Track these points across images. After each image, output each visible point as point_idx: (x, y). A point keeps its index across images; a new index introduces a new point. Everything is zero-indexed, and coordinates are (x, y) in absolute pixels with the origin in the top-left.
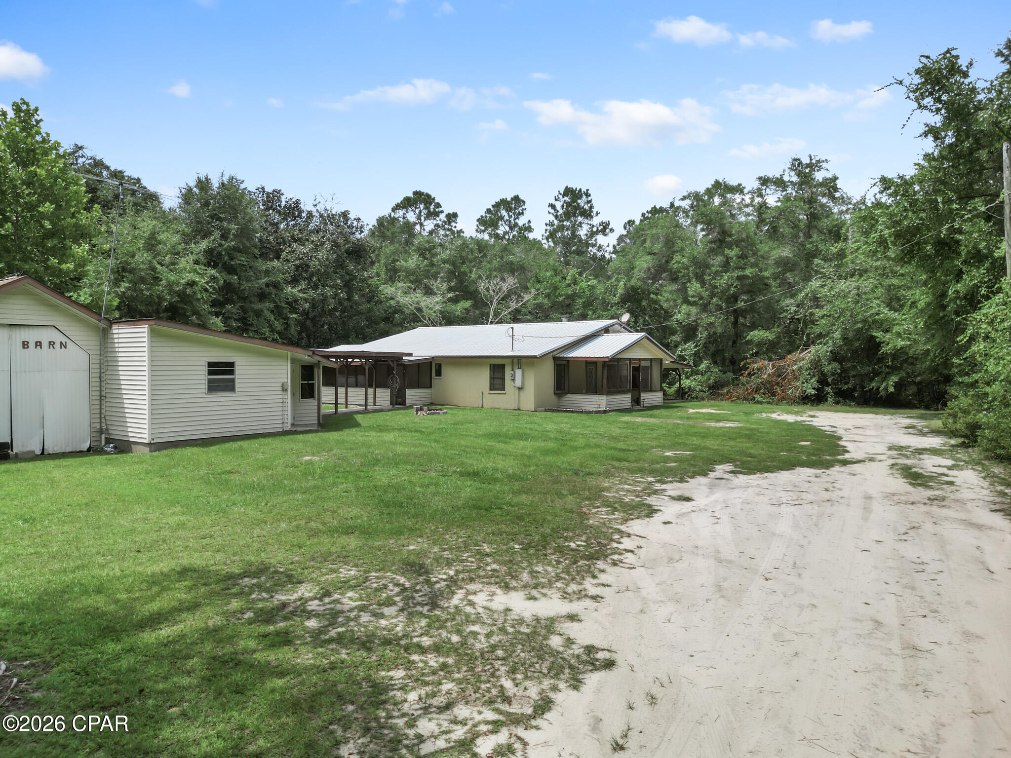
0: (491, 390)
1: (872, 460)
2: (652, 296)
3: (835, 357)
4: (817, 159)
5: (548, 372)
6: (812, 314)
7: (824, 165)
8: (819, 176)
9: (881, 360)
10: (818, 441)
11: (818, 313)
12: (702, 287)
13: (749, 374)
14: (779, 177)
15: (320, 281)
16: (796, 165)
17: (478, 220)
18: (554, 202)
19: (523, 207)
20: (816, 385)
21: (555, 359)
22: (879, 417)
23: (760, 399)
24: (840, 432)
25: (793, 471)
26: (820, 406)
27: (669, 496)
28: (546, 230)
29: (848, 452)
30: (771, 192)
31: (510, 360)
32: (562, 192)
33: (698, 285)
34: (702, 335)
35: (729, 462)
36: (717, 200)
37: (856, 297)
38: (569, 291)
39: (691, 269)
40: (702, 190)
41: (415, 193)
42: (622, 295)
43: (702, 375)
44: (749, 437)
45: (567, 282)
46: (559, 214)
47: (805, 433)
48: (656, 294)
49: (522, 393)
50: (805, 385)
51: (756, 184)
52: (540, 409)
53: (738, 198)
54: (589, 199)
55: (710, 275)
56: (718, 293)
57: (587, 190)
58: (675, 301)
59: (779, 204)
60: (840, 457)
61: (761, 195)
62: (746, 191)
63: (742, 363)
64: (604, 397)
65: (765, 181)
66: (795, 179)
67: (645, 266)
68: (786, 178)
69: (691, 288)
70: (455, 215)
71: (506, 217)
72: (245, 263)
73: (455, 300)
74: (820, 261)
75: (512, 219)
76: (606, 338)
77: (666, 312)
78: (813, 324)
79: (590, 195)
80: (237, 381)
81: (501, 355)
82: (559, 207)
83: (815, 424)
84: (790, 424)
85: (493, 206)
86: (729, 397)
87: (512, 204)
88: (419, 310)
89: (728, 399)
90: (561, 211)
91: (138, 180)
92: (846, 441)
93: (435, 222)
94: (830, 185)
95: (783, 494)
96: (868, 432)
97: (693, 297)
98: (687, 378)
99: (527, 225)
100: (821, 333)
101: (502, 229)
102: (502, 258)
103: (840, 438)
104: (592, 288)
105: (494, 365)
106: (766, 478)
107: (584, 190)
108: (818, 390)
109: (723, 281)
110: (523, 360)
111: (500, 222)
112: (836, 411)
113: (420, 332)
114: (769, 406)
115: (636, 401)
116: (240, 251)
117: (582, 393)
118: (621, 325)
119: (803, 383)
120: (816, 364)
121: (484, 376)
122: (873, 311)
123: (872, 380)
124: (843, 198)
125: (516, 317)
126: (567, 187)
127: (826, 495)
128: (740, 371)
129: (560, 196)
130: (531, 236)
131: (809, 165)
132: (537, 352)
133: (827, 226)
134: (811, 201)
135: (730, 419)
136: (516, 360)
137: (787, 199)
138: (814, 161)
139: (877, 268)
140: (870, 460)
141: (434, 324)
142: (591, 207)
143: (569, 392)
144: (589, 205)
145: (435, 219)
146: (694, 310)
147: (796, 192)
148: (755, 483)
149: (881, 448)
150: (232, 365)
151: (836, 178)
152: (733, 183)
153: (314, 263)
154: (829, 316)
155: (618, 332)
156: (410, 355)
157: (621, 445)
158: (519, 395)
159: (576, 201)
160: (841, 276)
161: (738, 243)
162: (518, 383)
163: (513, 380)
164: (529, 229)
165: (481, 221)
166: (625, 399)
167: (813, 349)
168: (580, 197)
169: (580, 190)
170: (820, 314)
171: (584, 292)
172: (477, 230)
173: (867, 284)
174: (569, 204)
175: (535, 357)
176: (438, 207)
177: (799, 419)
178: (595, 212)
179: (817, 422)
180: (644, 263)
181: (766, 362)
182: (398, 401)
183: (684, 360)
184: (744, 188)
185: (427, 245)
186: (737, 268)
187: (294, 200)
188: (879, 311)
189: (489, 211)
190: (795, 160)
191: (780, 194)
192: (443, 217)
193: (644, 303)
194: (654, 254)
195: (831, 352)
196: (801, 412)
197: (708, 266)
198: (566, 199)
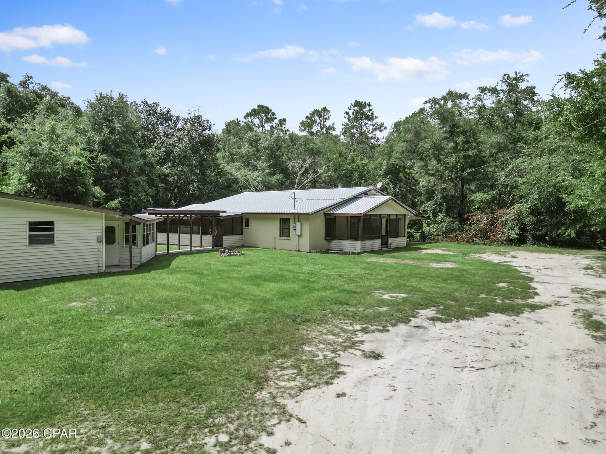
0: (281, 237)
1: (557, 304)
2: (407, 170)
3: (533, 212)
4: (521, 74)
5: (321, 224)
6: (516, 182)
7: (526, 78)
8: (522, 86)
9: (566, 214)
10: (514, 283)
11: (521, 181)
12: (438, 164)
13: (471, 223)
14: (494, 87)
15: (180, 162)
16: (507, 79)
17: (300, 123)
18: (348, 111)
19: (329, 114)
20: (518, 232)
21: (325, 214)
22: (564, 257)
23: (478, 241)
24: (533, 273)
25: (486, 318)
26: (522, 247)
27: (363, 351)
28: (343, 129)
29: (537, 294)
30: (488, 98)
31: (293, 216)
32: (353, 104)
33: (435, 162)
34: (438, 197)
35: (434, 306)
36: (450, 104)
37: (548, 169)
38: (349, 167)
39: (431, 151)
40: (439, 96)
41: (259, 106)
42: (385, 170)
43: (438, 224)
44: (458, 279)
45: (348, 161)
46: (351, 118)
47: (504, 274)
48: (410, 169)
49: (301, 239)
50: (510, 231)
51: (477, 92)
52: (314, 251)
53: (464, 102)
54: (371, 108)
55: (444, 155)
56: (449, 167)
57: (369, 102)
58: (421, 173)
59: (493, 105)
60: (530, 301)
61: (481, 100)
62: (470, 97)
63: (466, 216)
64: (360, 242)
65: (483, 90)
66: (505, 88)
67: (400, 149)
68: (499, 88)
69: (430, 164)
70: (284, 120)
71: (318, 121)
72: (128, 150)
73: (273, 174)
74: (522, 145)
75: (322, 123)
76: (365, 199)
77: (416, 181)
78: (517, 189)
79: (371, 106)
80: (55, 236)
81: (286, 212)
82: (351, 114)
83: (514, 264)
84: (494, 265)
85: (310, 114)
86: (457, 240)
87: (322, 112)
88: (247, 181)
89: (455, 241)
90: (352, 116)
91: (69, 98)
92: (537, 282)
93: (271, 124)
94: (531, 92)
95: (470, 351)
96: (556, 273)
97: (432, 170)
98: (428, 226)
99: (332, 126)
100: (522, 195)
101: (315, 128)
102: (305, 146)
103: (532, 280)
104: (364, 165)
105: (283, 219)
106: (460, 327)
107: (367, 102)
108: (519, 235)
109: (452, 160)
110: (301, 216)
111: (315, 124)
112: (532, 251)
113: (245, 195)
114: (484, 247)
115: (385, 244)
116: (123, 142)
117: (344, 239)
118: (376, 191)
119: (509, 230)
120: (518, 218)
121: (275, 227)
122: (560, 179)
123: (559, 228)
124: (539, 101)
125: (314, 185)
126: (356, 101)
127: (511, 353)
128: (465, 222)
129: (352, 107)
130: (334, 133)
131: (516, 79)
132: (310, 211)
133: (528, 120)
134: (517, 103)
135: (449, 260)
136: (297, 216)
137: (499, 102)
138: (518, 76)
139: (563, 147)
140: (556, 304)
141: (257, 190)
142: (372, 113)
143: (336, 238)
144: (371, 112)
145: (271, 123)
146: (432, 179)
147: (506, 97)
148: (448, 333)
149: (565, 291)
150: (51, 223)
151: (534, 88)
152: (461, 92)
153: (177, 150)
154: (528, 183)
155: (374, 195)
156: (225, 212)
157: (352, 287)
158: (299, 240)
159: (362, 110)
160: (537, 155)
161: (464, 133)
162: (298, 232)
163: (295, 230)
164: (333, 129)
165: (303, 124)
166: (376, 243)
167: (516, 206)
168: (365, 107)
169: (365, 103)
170: (522, 182)
171: (359, 168)
172: (299, 130)
173: (556, 159)
174: (357, 112)
175: (308, 214)
176: (273, 115)
177: (502, 259)
178: (374, 117)
179: (516, 262)
180: (399, 147)
181: (483, 216)
182: (217, 244)
183: (427, 213)
184: (469, 95)
185: (254, 138)
186: (462, 150)
187: (166, 109)
188: (565, 178)
189: (307, 117)
190: (505, 75)
191: (494, 99)
192: (276, 121)
193: (401, 175)
194: (407, 141)
195: (529, 208)
196: (505, 252)
197: (442, 149)
198: (356, 108)
